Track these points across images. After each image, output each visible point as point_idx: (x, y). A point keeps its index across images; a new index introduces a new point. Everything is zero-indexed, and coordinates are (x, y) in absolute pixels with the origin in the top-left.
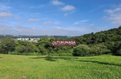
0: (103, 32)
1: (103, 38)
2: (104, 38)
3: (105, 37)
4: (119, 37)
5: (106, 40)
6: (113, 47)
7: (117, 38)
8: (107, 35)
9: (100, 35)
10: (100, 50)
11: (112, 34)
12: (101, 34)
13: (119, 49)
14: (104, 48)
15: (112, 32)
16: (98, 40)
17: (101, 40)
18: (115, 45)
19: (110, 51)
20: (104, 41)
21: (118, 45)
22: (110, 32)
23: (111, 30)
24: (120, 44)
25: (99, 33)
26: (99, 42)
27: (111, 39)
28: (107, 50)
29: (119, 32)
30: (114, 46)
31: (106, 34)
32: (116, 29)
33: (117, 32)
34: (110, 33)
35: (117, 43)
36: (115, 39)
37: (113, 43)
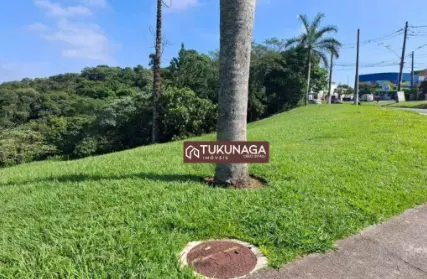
0: (32, 84)
1: (32, 106)
2: (37, 106)
3: (38, 101)
4: (81, 102)
5: (42, 112)
6: (62, 134)
7: (72, 106)
8: (47, 96)
9: (20, 95)
10: (19, 150)
11: (63, 94)
12: (24, 91)
13: (81, 139)
14: (31, 140)
15: (63, 85)
16: (11, 112)
17: (25, 114)
18: (68, 129)
19: (53, 148)
20: (34, 116)
21: (79, 128)
22: (56, 84)
23: (60, 77)
24: (83, 125)
25: (17, 87)
26: (17, 120)
27: (58, 110)
28: (44, 147)
29: (82, 87)
30: (65, 131)
31: (43, 90)
32: (74, 75)
33: (77, 85)
34: (56, 89)
35: (75, 121)
36: (68, 109)
37: (63, 121)
